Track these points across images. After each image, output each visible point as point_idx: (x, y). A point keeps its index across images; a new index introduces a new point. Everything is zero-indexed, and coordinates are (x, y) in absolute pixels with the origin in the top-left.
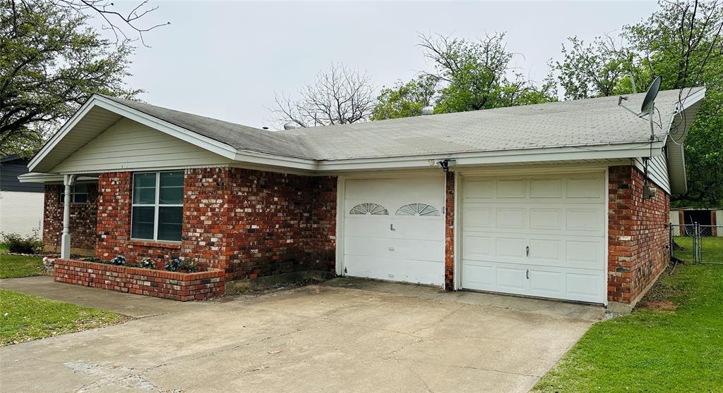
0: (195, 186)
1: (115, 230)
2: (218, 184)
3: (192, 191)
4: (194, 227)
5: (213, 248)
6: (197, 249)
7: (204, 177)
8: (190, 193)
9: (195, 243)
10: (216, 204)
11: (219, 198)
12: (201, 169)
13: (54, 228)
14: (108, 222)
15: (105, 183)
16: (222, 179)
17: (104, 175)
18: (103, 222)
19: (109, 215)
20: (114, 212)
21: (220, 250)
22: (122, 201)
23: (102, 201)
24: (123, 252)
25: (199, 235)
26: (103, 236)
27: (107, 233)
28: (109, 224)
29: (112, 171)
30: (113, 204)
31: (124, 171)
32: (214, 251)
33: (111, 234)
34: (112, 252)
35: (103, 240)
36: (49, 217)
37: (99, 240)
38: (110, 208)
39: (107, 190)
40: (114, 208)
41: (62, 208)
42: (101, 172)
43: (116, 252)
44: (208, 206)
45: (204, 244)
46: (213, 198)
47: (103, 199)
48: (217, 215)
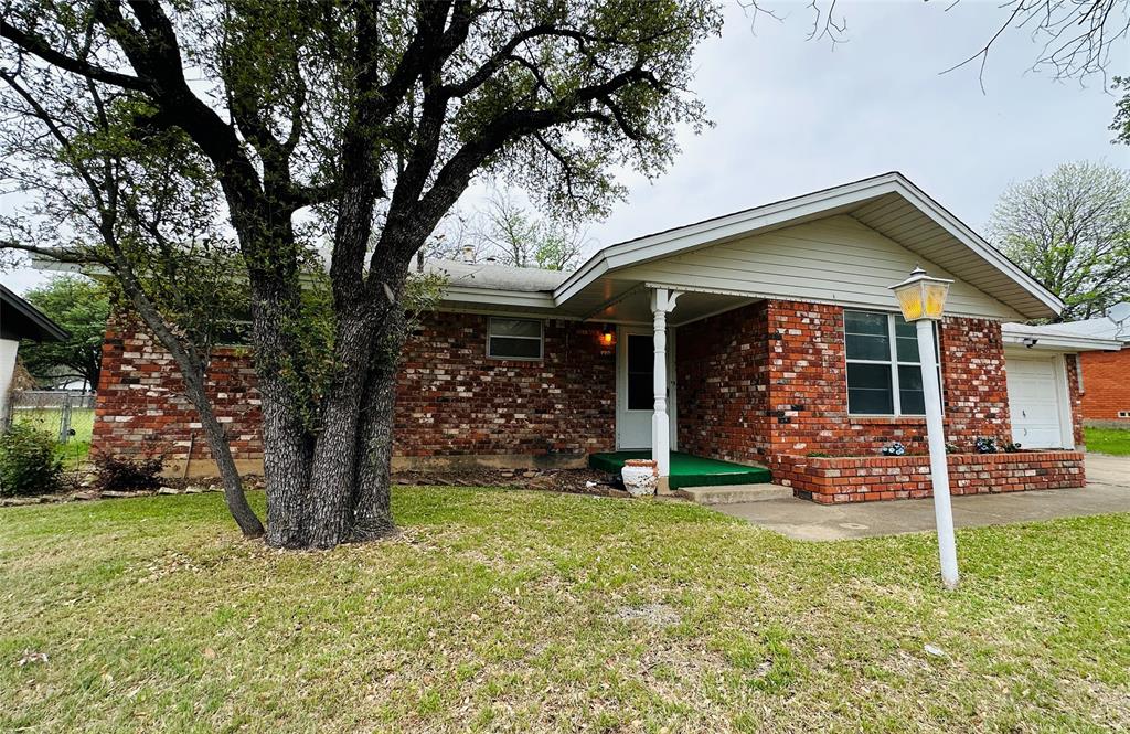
0: (960, 340)
1: (818, 401)
2: (990, 341)
3: (956, 347)
4: (966, 394)
5: (995, 421)
7: (971, 330)
8: (954, 349)
9: (970, 416)
10: (991, 365)
11: (993, 358)
12: (965, 319)
13: (172, 412)
14: (800, 388)
15: (784, 319)
16: (994, 335)
17: (781, 304)
18: (787, 388)
19: (802, 376)
20: (813, 370)
21: (1004, 423)
22: (831, 352)
23: (780, 350)
24: (841, 439)
25: (973, 405)
26: (788, 414)
27: (799, 408)
28: (802, 392)
29: (804, 300)
30: (809, 357)
31: (834, 303)
32: (997, 425)
33: (809, 408)
34: (815, 441)
35: (789, 420)
36: (137, 381)
37: (780, 422)
38: (804, 363)
39: (792, 332)
40: (812, 364)
41: (221, 357)
42: (778, 298)
43: (825, 439)
44: (980, 367)
45: (982, 416)
46: (986, 358)
47: (783, 346)
48: (994, 379)
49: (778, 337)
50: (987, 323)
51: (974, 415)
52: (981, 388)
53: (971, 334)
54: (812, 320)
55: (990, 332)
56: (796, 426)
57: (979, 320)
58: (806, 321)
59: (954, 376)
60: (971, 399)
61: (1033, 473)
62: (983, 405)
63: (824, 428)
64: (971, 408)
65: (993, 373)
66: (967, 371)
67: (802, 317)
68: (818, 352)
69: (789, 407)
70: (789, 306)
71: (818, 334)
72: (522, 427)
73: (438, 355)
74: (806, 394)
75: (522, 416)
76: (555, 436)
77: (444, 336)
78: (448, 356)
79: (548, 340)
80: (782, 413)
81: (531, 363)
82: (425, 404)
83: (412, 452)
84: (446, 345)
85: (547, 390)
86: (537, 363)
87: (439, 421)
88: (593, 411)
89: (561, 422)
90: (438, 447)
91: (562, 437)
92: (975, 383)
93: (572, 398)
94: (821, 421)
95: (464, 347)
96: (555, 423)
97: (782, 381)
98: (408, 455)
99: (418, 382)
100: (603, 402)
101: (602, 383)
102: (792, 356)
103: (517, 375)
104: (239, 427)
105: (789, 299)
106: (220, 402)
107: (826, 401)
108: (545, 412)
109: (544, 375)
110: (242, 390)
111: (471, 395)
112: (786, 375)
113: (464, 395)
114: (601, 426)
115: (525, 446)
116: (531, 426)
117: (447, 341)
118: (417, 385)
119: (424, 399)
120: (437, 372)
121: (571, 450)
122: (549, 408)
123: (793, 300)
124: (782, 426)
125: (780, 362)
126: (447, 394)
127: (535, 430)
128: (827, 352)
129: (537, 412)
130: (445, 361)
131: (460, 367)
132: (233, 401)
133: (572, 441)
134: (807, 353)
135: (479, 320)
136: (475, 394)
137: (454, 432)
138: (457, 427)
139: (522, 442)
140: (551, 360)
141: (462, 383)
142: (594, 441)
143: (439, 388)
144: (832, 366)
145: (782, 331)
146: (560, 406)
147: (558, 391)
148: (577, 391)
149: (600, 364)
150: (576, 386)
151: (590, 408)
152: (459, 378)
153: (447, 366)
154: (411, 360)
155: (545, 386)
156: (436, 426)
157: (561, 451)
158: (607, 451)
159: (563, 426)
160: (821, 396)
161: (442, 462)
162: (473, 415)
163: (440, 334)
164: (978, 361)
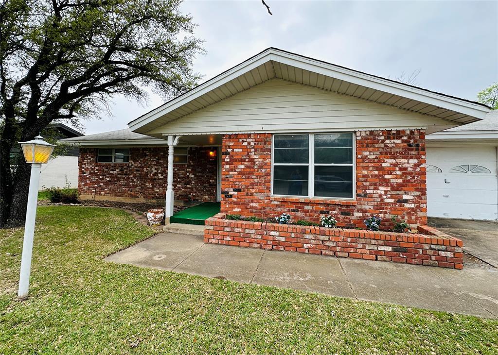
0: (374, 147)
1: (250, 187)
2: (410, 145)
3: (370, 152)
4: (375, 184)
5: (406, 205)
6: (381, 206)
7: (388, 138)
8: (367, 153)
9: (379, 200)
10: (408, 163)
11: (411, 158)
12: (382, 131)
13: (91, 182)
14: (240, 180)
15: (232, 144)
16: (415, 141)
17: (230, 136)
18: (231, 180)
19: (241, 173)
20: (248, 170)
21: (418, 207)
22: (261, 160)
23: (228, 160)
24: (264, 208)
25: (383, 192)
26: (231, 193)
27: (238, 190)
28: (240, 182)
29: (243, 133)
30: (246, 163)
31: (263, 132)
32: (410, 208)
33: (244, 191)
34: (246, 208)
35: (231, 196)
36: (85, 173)
37: (226, 197)
38: (242, 167)
39: (236, 150)
40: (247, 167)
41: (100, 166)
42: (228, 133)
43: (252, 208)
44: (395, 165)
45: (392, 201)
46: (403, 158)
47: (230, 158)
48: (410, 174)
49: (228, 153)
50: (408, 132)
51: (382, 200)
52: (392, 181)
53: (387, 141)
54: (249, 143)
55: (410, 138)
56: (235, 200)
57: (397, 131)
58: (246, 144)
59: (365, 172)
60: (381, 188)
61: (390, 249)
62: (394, 193)
63: (252, 202)
64: (381, 195)
65: (409, 169)
66: (380, 168)
67: (243, 141)
68: (252, 160)
69: (232, 189)
70: (235, 137)
71: (253, 150)
72: (180, 190)
73: (153, 163)
74: (243, 183)
75: (180, 186)
76: (191, 194)
77: (154, 156)
78: (156, 163)
79: (189, 155)
80: (227, 193)
81: (182, 165)
82: (149, 180)
83: (146, 197)
84: (155, 159)
85: (189, 175)
86: (185, 165)
87: (153, 187)
88: (206, 185)
89: (194, 189)
90: (153, 196)
91: (194, 194)
92: (387, 177)
93: (198, 179)
94: (251, 197)
95: (160, 160)
96: (192, 188)
97: (228, 176)
98: (144, 198)
99: (147, 173)
100: (211, 181)
101: (210, 172)
102: (235, 163)
103: (178, 170)
104: (104, 186)
105: (234, 133)
106: (101, 179)
107: (255, 187)
108: (188, 185)
109: (188, 170)
110: (105, 176)
111: (163, 177)
112: (231, 173)
113: (161, 177)
114: (210, 191)
115: (181, 197)
116: (183, 190)
117: (155, 158)
119: (149, 179)
120: (152, 169)
121: (198, 200)
122: (189, 183)
123: (237, 133)
124: (227, 199)
125: (228, 166)
126: (156, 177)
127: (184, 191)
128: (258, 159)
129: (185, 184)
130: (155, 165)
131: (160, 167)
132: (103, 179)
133: (198, 196)
134: (245, 161)
135: (165, 149)
138: (158, 189)
139: (180, 195)
140: (190, 164)
141: (160, 173)
142: (207, 197)
143: (153, 175)
144: (260, 167)
145: (230, 150)
146: (194, 182)
147: (193, 176)
148: (200, 176)
149: (210, 165)
150: (200, 174)
151: (205, 183)
152: (159, 171)
153: (156, 167)
154: (145, 165)
155: (188, 174)
156: (152, 188)
157: (194, 200)
158: (212, 201)
159: (194, 190)
160: (252, 184)
161: (154, 201)
162: (164, 185)
163: (153, 156)
164: (393, 161)
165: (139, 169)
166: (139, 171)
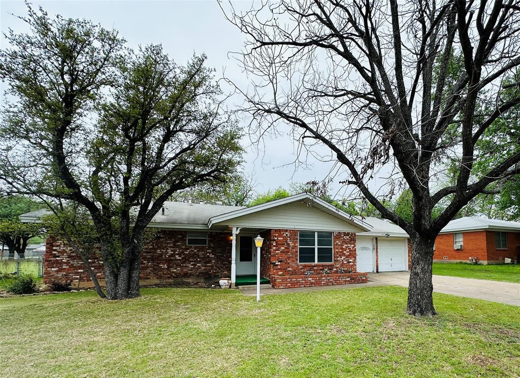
0: (340, 239)
2: (351, 239)
3: (339, 241)
4: (340, 256)
6: (343, 265)
10: (351, 246)
11: (352, 244)
12: (342, 232)
13: (71, 266)
14: (282, 255)
16: (353, 237)
17: (275, 230)
18: (277, 256)
19: (282, 252)
22: (293, 244)
24: (295, 270)
27: (281, 261)
29: (284, 229)
31: (294, 229)
32: (351, 265)
33: (284, 262)
34: (286, 271)
35: (277, 265)
36: (59, 257)
39: (279, 239)
40: (286, 248)
42: (274, 228)
43: (289, 271)
44: (347, 247)
45: (346, 262)
46: (350, 244)
47: (276, 243)
48: (351, 251)
49: (275, 240)
50: (351, 233)
51: (343, 262)
52: (346, 254)
53: (344, 237)
54: (287, 235)
56: (279, 267)
57: (348, 233)
58: (285, 235)
59: (337, 250)
60: (342, 257)
61: (349, 279)
62: (347, 259)
63: (289, 267)
64: (342, 260)
65: (351, 249)
66: (342, 249)
67: (283, 234)
68: (288, 244)
69: (277, 261)
70: (279, 231)
71: (289, 239)
72: (200, 268)
73: (169, 245)
75: (200, 265)
76: (212, 271)
77: (170, 239)
78: (172, 245)
80: (275, 263)
81: (203, 247)
82: (164, 262)
83: (160, 278)
84: (171, 242)
85: (208, 256)
86: (205, 247)
87: (169, 267)
90: (169, 276)
91: (214, 271)
92: (344, 252)
93: (218, 258)
94: (288, 265)
95: (178, 242)
96: (212, 267)
97: (275, 254)
100: (230, 259)
102: (279, 246)
103: (198, 251)
108: (208, 263)
109: (208, 251)
112: (276, 252)
113: (178, 258)
115: (201, 275)
116: (203, 268)
118: (161, 255)
119: (164, 260)
120: (168, 251)
121: (218, 276)
122: (210, 262)
123: (280, 229)
124: (274, 267)
125: (275, 248)
126: (172, 258)
129: (205, 263)
130: (171, 247)
131: (177, 249)
133: (218, 272)
134: (284, 245)
135: (184, 233)
136: (182, 258)
137: (175, 270)
139: (200, 273)
140: (210, 246)
141: (177, 254)
143: (169, 256)
144: (293, 248)
145: (276, 238)
146: (214, 261)
147: (213, 256)
148: (220, 256)
149: (229, 247)
150: (220, 254)
151: (225, 261)
153: (172, 249)
154: (158, 247)
155: (208, 254)
156: (168, 269)
157: (214, 276)
159: (215, 267)
160: (289, 258)
162: (182, 265)
164: (346, 245)
165: (151, 251)
166: (150, 253)
